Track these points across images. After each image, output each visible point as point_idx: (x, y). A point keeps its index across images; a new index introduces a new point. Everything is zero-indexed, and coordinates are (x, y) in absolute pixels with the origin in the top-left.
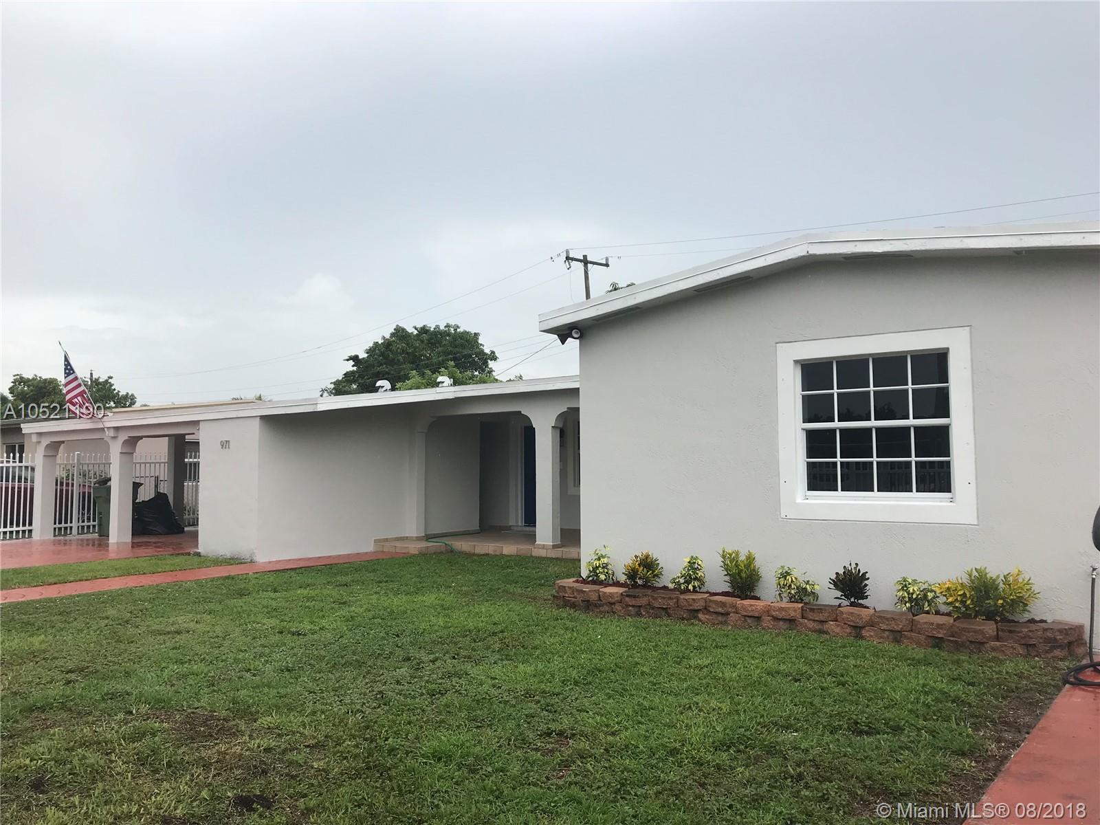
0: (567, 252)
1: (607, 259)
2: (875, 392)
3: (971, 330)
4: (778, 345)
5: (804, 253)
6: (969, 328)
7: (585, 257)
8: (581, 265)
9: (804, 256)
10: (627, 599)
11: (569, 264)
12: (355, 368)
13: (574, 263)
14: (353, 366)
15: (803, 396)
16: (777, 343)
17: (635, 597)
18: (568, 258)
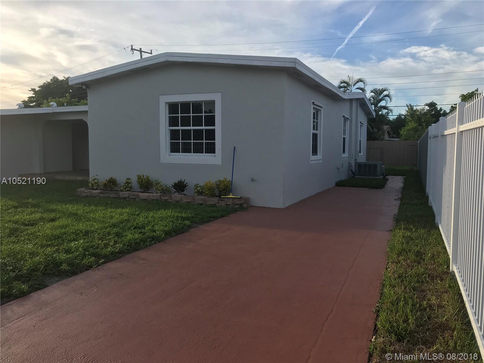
0: (132, 46)
1: (151, 51)
2: (192, 116)
3: (222, 94)
4: (160, 96)
5: (166, 60)
6: (221, 93)
7: (141, 49)
8: (139, 53)
9: (165, 61)
10: (101, 194)
11: (133, 52)
12: (34, 96)
13: (135, 51)
14: (33, 94)
15: (169, 117)
16: (159, 95)
17: (103, 193)
18: (132, 49)
